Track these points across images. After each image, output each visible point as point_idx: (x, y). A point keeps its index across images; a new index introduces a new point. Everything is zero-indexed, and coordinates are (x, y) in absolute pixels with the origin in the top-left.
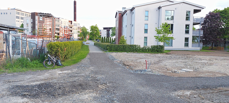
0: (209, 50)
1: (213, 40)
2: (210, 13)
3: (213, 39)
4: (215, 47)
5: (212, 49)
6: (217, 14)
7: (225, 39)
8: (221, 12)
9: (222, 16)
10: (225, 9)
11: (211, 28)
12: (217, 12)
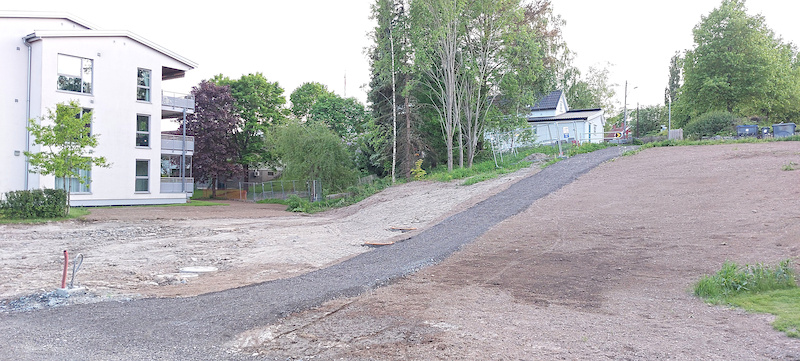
0: (205, 199)
1: (215, 169)
2: (203, 84)
3: (216, 167)
4: (222, 192)
5: (213, 198)
6: (222, 91)
7: (246, 167)
8: (234, 85)
9: (237, 97)
10: (243, 78)
11: (209, 130)
12: (221, 83)
